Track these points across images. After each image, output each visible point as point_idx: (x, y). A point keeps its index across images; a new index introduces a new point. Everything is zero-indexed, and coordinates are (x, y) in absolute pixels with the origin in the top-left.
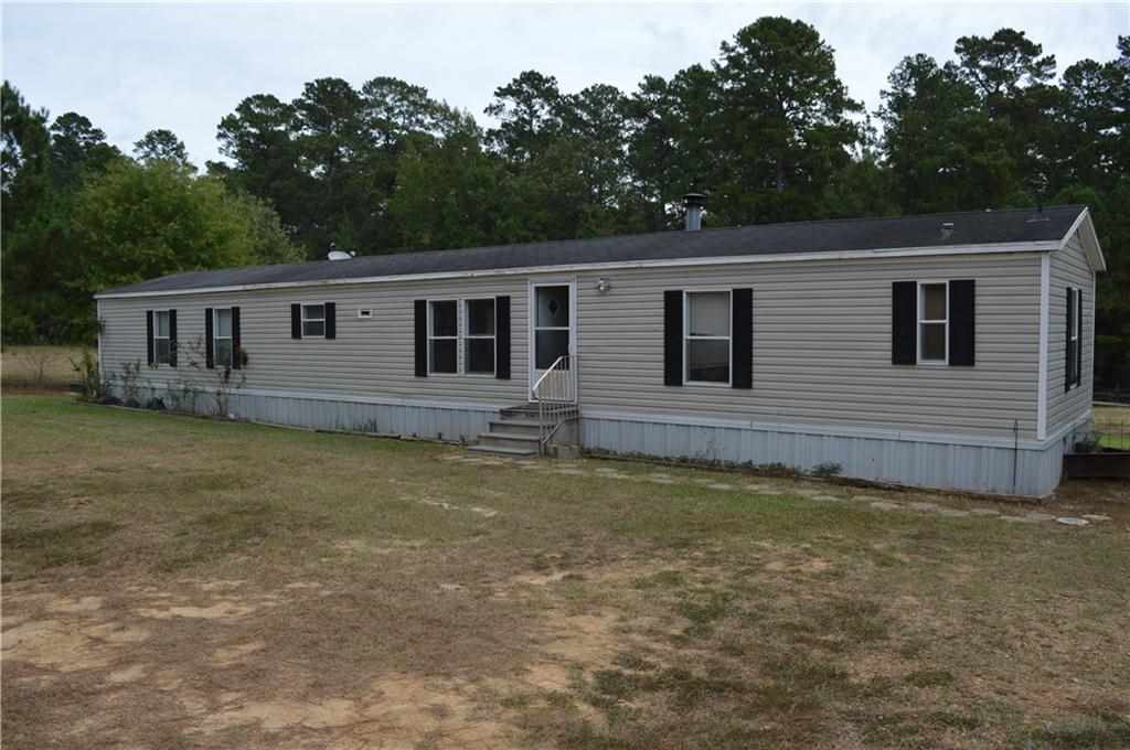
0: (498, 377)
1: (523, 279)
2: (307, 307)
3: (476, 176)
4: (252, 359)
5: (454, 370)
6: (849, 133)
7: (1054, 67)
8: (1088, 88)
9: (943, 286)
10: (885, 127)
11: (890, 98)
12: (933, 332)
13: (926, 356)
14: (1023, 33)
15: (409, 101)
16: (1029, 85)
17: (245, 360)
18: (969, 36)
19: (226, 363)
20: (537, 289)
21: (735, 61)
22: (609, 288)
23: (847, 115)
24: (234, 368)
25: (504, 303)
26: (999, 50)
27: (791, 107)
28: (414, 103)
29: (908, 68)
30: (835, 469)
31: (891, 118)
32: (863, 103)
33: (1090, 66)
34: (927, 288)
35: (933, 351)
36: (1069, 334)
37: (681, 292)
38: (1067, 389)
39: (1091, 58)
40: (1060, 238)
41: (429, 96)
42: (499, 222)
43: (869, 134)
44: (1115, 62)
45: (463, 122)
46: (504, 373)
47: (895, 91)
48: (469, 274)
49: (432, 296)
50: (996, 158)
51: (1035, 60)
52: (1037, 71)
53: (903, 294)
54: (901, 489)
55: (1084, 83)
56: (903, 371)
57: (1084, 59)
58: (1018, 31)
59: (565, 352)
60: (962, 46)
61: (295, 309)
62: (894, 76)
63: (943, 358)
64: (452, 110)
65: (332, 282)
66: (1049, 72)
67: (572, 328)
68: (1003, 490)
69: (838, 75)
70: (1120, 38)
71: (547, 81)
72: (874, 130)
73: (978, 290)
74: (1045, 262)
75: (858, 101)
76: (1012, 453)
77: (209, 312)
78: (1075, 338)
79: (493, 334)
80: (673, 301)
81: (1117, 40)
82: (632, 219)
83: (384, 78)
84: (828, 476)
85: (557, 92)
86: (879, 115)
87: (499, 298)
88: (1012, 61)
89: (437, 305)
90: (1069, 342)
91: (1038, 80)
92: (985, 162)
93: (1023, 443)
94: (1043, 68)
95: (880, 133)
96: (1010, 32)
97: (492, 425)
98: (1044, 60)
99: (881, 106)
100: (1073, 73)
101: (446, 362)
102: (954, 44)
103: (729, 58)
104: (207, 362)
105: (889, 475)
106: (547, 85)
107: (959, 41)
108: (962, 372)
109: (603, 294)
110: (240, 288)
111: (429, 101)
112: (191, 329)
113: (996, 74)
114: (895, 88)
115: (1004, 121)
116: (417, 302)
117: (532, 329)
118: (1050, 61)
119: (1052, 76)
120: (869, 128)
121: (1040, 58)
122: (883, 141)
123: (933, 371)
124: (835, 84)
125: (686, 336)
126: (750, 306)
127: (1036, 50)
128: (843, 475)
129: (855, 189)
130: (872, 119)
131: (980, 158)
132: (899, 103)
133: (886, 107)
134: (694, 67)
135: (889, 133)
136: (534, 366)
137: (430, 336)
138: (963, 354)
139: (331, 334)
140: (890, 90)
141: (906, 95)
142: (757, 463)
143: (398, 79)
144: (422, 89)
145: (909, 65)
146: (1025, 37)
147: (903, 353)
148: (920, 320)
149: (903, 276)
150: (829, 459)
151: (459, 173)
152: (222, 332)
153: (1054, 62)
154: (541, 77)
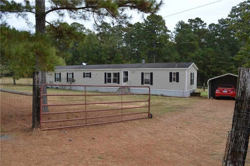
0: (118, 83)
1: (122, 70)
2: (86, 73)
3: (95, 44)
4: (76, 81)
5: (111, 83)
6: (168, 37)
7: (206, 25)
8: (213, 28)
9: (175, 73)
10: (175, 35)
11: (176, 29)
12: (174, 78)
13: (173, 81)
14: (200, 19)
15: (80, 27)
16: (201, 28)
17: (74, 81)
18: (190, 19)
19: (71, 81)
20: (124, 72)
21: (146, 22)
22: (134, 72)
23: (168, 33)
24: (72, 82)
25: (119, 73)
26: (196, 22)
27: (157, 31)
28: (81, 28)
29: (179, 23)
30: (163, 94)
31: (176, 33)
32: (171, 31)
33: (213, 24)
34: (174, 73)
35: (174, 81)
36: (191, 78)
37: (143, 73)
38: (191, 85)
39: (214, 23)
40: (188, 68)
41: (84, 26)
42: (100, 53)
43: (172, 36)
44: (217, 24)
45: (92, 33)
46: (119, 83)
47: (177, 28)
48: (113, 69)
49: (107, 72)
50: (195, 43)
51: (203, 24)
52: (203, 26)
53: (171, 74)
54: (170, 96)
55: (212, 28)
56: (171, 83)
57: (212, 23)
58: (200, 18)
59: (128, 80)
60: (189, 21)
61: (84, 73)
62: (177, 25)
63: (175, 81)
64: (90, 30)
65: (90, 69)
66: (205, 26)
67: (129, 77)
68: (182, 96)
69: (166, 25)
70: (219, 20)
71: (109, 24)
72: (173, 35)
73: (179, 73)
74: (187, 70)
75: (170, 30)
76: (183, 92)
77: (67, 73)
78: (192, 79)
79: (117, 77)
80: (142, 74)
81: (218, 20)
82: (126, 53)
83: (75, 23)
84: (162, 95)
85: (111, 26)
86: (174, 32)
87: (118, 73)
88: (198, 24)
89: (108, 73)
90: (191, 79)
91: (203, 27)
92: (193, 43)
93: (184, 91)
94: (204, 25)
95: (174, 36)
96: (198, 18)
97: (118, 90)
98: (204, 24)
99: (174, 31)
100: (210, 26)
101: (109, 81)
102: (188, 20)
103: (145, 22)
104: (67, 81)
105: (169, 95)
106: (109, 25)
107: (189, 20)
108: (177, 83)
109: (133, 73)
110: (74, 70)
111: (84, 27)
112: (64, 76)
113: (196, 26)
114: (177, 27)
115: (196, 36)
116: (105, 73)
117: (123, 77)
118: (205, 24)
119: (206, 27)
120: (172, 35)
121: (204, 23)
122: (175, 37)
123: (174, 83)
124: (165, 27)
125: (144, 78)
126: (152, 75)
127: (203, 22)
128: (164, 95)
129: (169, 48)
130: (172, 33)
131: (192, 43)
132: (178, 30)
133: (175, 31)
134: (138, 22)
135: (176, 36)
136: (123, 82)
137: (107, 78)
138: (178, 81)
139: (90, 77)
140: (176, 28)
141: (179, 28)
142: (153, 94)
143: (78, 23)
144: (83, 25)
145: (180, 23)
146: (201, 19)
147: (171, 81)
148: (173, 77)
149: (171, 71)
150: (162, 94)
151: (92, 43)
152: (70, 76)
153: (206, 24)
154: (107, 23)
